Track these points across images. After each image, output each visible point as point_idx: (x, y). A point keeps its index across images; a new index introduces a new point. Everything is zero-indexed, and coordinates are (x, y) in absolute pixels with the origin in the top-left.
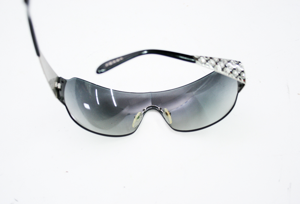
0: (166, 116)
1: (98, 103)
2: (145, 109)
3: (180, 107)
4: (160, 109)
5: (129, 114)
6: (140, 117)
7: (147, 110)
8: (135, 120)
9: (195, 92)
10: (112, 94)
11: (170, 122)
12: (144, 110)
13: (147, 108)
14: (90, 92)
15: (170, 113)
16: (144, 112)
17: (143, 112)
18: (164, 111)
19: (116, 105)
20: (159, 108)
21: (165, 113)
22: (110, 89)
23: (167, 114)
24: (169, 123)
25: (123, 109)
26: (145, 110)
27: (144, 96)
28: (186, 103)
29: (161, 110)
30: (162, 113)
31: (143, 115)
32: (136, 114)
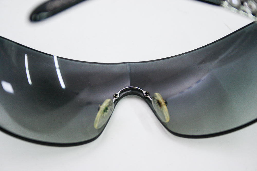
0: (159, 108)
1: (30, 82)
2: (118, 93)
3: (186, 91)
4: (146, 93)
5: (89, 103)
6: (109, 108)
7: (121, 95)
8: (99, 114)
9: (216, 61)
10: (57, 65)
11: (165, 119)
12: (116, 95)
13: (122, 92)
14: (14, 60)
15: (166, 103)
16: (116, 100)
17: (114, 99)
18: (153, 98)
19: (63, 86)
20: (144, 92)
21: (156, 102)
22: (53, 56)
23: (159, 103)
24: (163, 120)
25: (77, 94)
26: (118, 96)
27: (116, 69)
28: (199, 84)
29: (149, 97)
30: (150, 101)
31: (114, 105)
32: (101, 103)
